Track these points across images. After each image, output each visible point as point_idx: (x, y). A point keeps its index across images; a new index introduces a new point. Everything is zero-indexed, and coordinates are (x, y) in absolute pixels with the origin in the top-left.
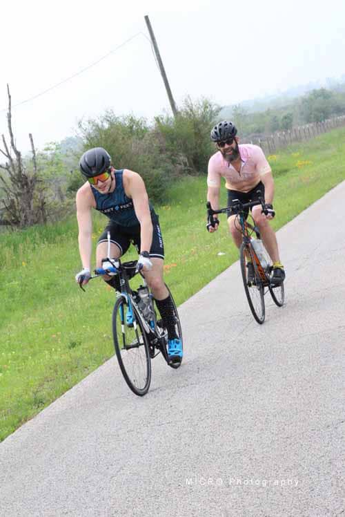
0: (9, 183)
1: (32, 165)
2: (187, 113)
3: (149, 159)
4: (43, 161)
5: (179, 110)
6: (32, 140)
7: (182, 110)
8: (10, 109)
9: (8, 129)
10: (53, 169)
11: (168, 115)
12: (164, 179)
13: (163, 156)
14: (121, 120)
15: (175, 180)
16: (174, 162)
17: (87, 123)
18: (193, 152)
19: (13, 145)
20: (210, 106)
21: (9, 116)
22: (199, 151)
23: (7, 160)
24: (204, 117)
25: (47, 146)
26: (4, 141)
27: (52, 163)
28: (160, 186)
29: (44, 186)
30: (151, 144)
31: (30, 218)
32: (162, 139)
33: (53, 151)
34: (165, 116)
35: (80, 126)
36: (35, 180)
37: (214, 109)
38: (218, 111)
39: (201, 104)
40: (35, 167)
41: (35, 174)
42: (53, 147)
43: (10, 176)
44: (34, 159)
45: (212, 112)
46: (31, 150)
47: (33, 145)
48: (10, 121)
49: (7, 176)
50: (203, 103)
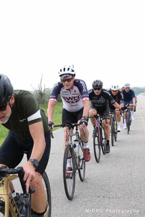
0: (38, 94)
9: (40, 83)
10: (48, 92)
19: (41, 86)
23: (39, 89)
27: (47, 92)
29: (45, 96)
31: (41, 102)
36: (44, 94)
40: (44, 92)
43: (38, 92)
44: (44, 90)
46: (44, 88)
48: (41, 81)
49: (38, 93)
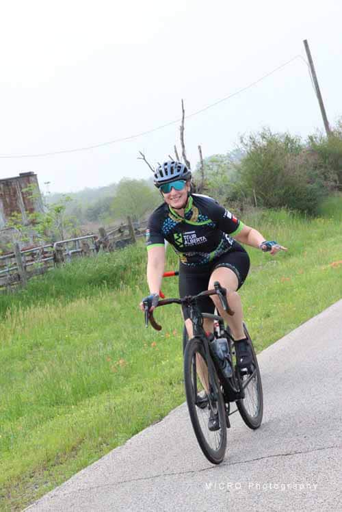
1: (200, 174)
3: (305, 174)
4: (209, 172)
5: (332, 130)
6: (200, 152)
7: (335, 130)
8: (183, 122)
9: (180, 141)
10: (219, 178)
11: (321, 134)
12: (318, 193)
13: (317, 172)
15: (327, 195)
16: (326, 178)
17: (248, 139)
19: (184, 155)
21: (182, 128)
25: (213, 158)
26: (176, 152)
28: (315, 200)
30: (307, 160)
32: (317, 157)
34: (318, 135)
35: (242, 142)
36: (202, 188)
40: (203, 176)
41: (202, 183)
44: (201, 169)
46: (199, 161)
47: (201, 156)
48: (182, 134)
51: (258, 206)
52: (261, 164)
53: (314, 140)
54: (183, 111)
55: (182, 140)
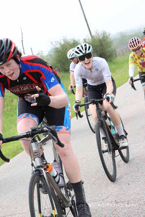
2: (97, 37)
5: (93, 35)
6: (32, 50)
7: (95, 36)
8: (22, 38)
11: (89, 38)
14: (69, 40)
17: (55, 43)
18: (99, 52)
20: (106, 33)
21: (22, 41)
22: (102, 52)
24: (103, 38)
25: (38, 53)
33: (41, 55)
34: (87, 38)
35: (52, 44)
37: (108, 34)
38: (109, 36)
39: (102, 33)
42: (41, 53)
45: (107, 36)
47: (32, 52)
50: (103, 32)
51: (62, 71)
52: (61, 53)
53: (86, 40)
54: (22, 34)
55: (23, 46)
